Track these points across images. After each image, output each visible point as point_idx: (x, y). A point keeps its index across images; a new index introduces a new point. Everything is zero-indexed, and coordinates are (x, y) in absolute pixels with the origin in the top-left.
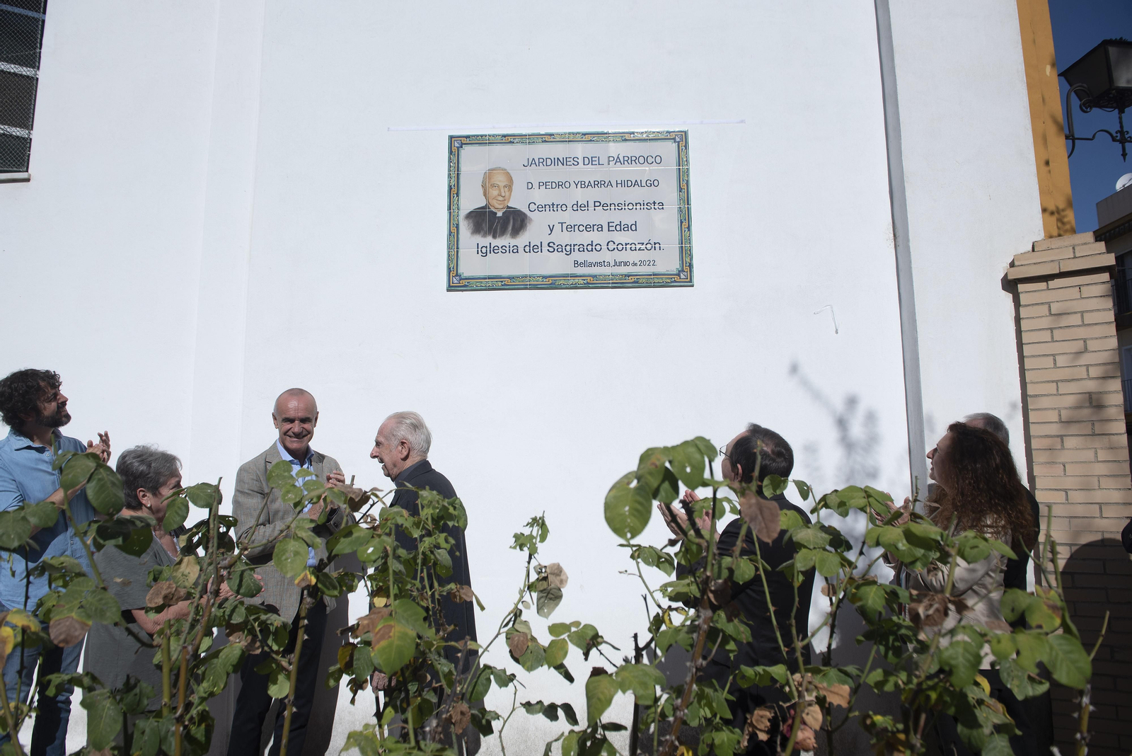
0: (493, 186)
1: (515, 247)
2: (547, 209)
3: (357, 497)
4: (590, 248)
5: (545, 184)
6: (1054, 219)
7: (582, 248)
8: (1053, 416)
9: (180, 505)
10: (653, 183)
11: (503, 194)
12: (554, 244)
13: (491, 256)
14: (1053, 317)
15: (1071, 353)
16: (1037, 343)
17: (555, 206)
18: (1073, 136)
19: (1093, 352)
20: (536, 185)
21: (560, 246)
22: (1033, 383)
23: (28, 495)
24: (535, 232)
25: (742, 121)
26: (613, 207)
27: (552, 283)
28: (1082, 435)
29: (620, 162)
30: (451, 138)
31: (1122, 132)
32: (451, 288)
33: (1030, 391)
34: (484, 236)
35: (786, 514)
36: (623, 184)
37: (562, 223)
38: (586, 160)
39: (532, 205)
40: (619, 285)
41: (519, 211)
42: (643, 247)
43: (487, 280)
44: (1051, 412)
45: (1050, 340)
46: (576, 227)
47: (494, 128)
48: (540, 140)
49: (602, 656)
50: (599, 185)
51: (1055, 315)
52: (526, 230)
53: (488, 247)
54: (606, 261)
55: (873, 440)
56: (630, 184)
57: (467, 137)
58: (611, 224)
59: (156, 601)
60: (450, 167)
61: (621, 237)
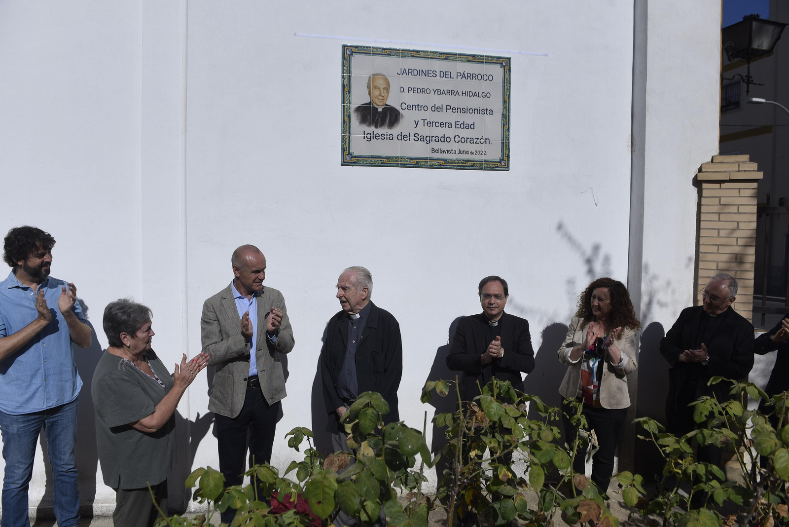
1: (391, 136)
2: (414, 109)
4: (442, 139)
5: (413, 89)
7: (437, 139)
8: (713, 266)
10: (486, 95)
11: (383, 95)
12: (418, 135)
13: (373, 141)
14: (721, 206)
15: (729, 229)
16: (709, 221)
17: (419, 107)
19: (741, 229)
21: (422, 137)
22: (703, 245)
24: (404, 126)
25: (546, 55)
26: (459, 110)
27: (417, 163)
29: (465, 77)
30: (344, 47)
31: (748, 77)
32: (344, 163)
33: (702, 249)
34: (369, 125)
36: (467, 94)
37: (424, 120)
38: (442, 73)
39: (403, 105)
40: (461, 167)
41: (394, 108)
42: (478, 141)
43: (371, 159)
44: (712, 263)
45: (718, 220)
46: (434, 123)
47: (376, 41)
48: (409, 55)
50: (450, 93)
51: (722, 205)
52: (399, 123)
53: (372, 134)
54: (454, 150)
56: (471, 94)
57: (356, 47)
58: (457, 123)
60: (343, 70)
61: (464, 133)
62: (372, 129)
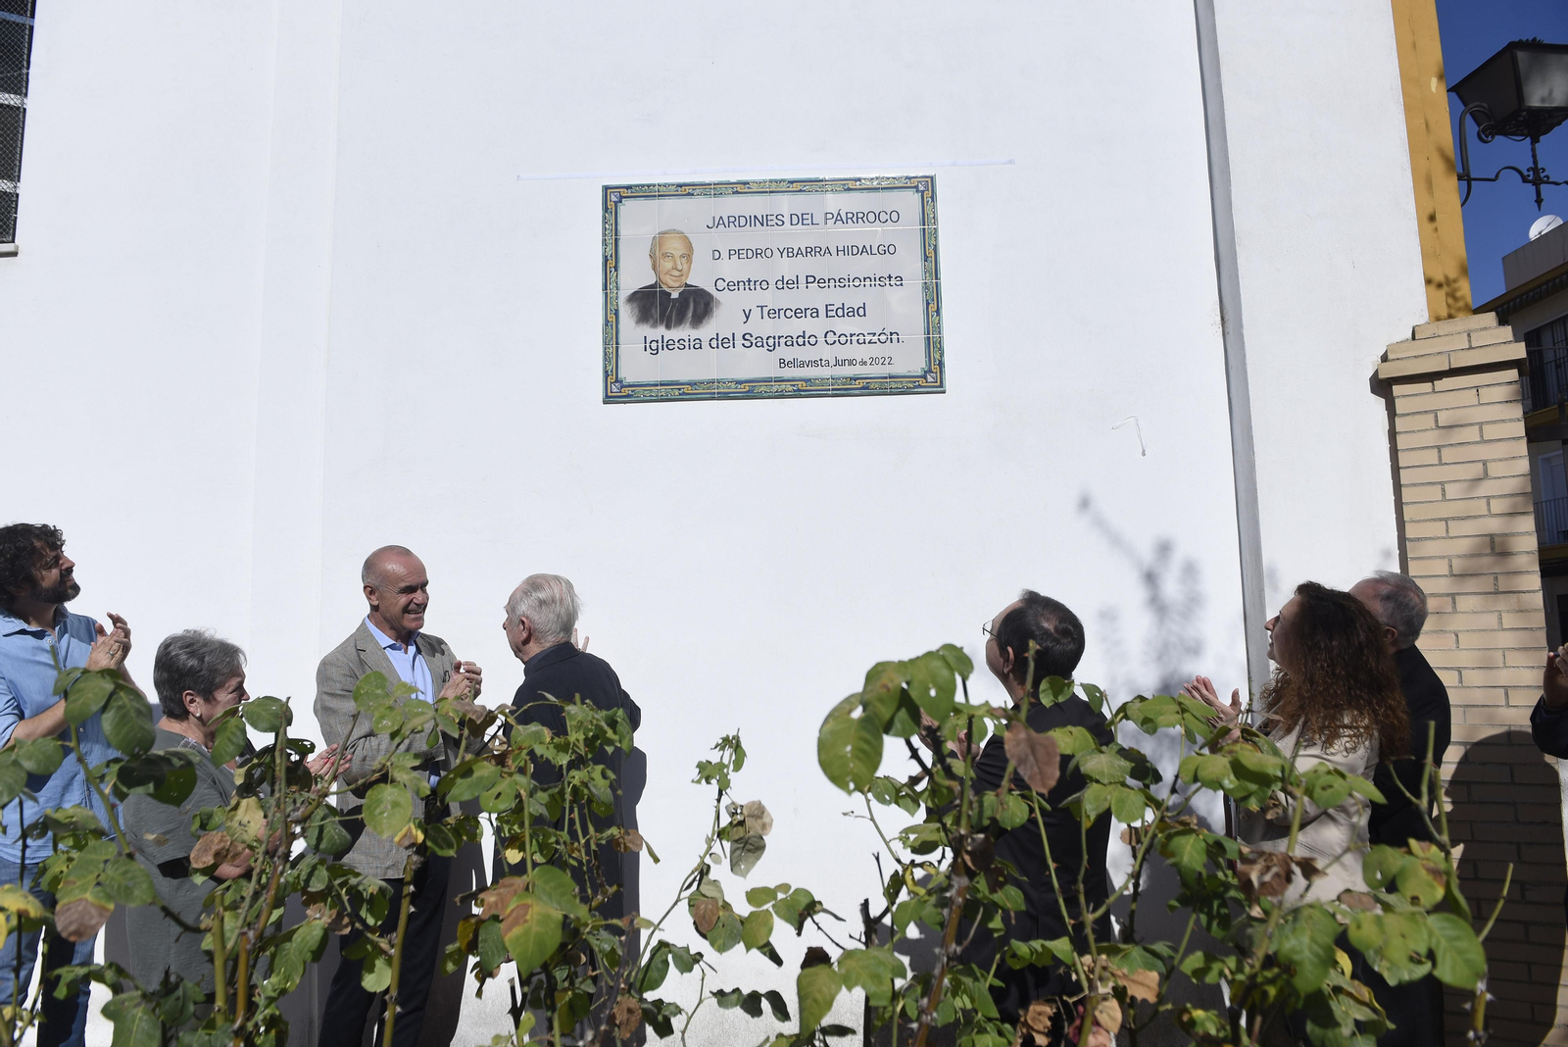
0: (665, 255)
1: (698, 341)
2: (742, 288)
3: (478, 718)
4: (801, 340)
5: (738, 252)
6: (1442, 293)
7: (790, 341)
8: (1442, 568)
9: (234, 730)
10: (887, 250)
11: (680, 267)
12: (752, 336)
13: (664, 354)
14: (1441, 431)
15: (1465, 480)
16: (1419, 466)
17: (752, 283)
18: (1468, 176)
19: (1495, 478)
20: (725, 254)
21: (759, 339)
22: (1412, 521)
23: (23, 698)
24: (725, 319)
25: (1011, 162)
26: (832, 283)
27: (750, 390)
28: (1480, 593)
29: (841, 220)
30: (606, 188)
31: (1535, 169)
32: (608, 399)
33: (1410, 533)
34: (654, 326)
35: (1071, 733)
36: (846, 251)
37: (762, 307)
38: (795, 218)
39: (720, 282)
40: (843, 392)
41: (702, 290)
42: (875, 339)
43: (659, 388)
44: (1438, 561)
45: (1437, 463)
46: (782, 312)
47: (665, 174)
48: (730, 191)
49: (820, 931)
50: (813, 253)
51: (1443, 427)
52: (712, 317)
53: (660, 341)
54: (824, 360)
55: (1194, 603)
56: (855, 250)
57: (629, 187)
58: (829, 308)
59: (204, 859)
60: (605, 229)
61: (845, 326)
62: (659, 332)
